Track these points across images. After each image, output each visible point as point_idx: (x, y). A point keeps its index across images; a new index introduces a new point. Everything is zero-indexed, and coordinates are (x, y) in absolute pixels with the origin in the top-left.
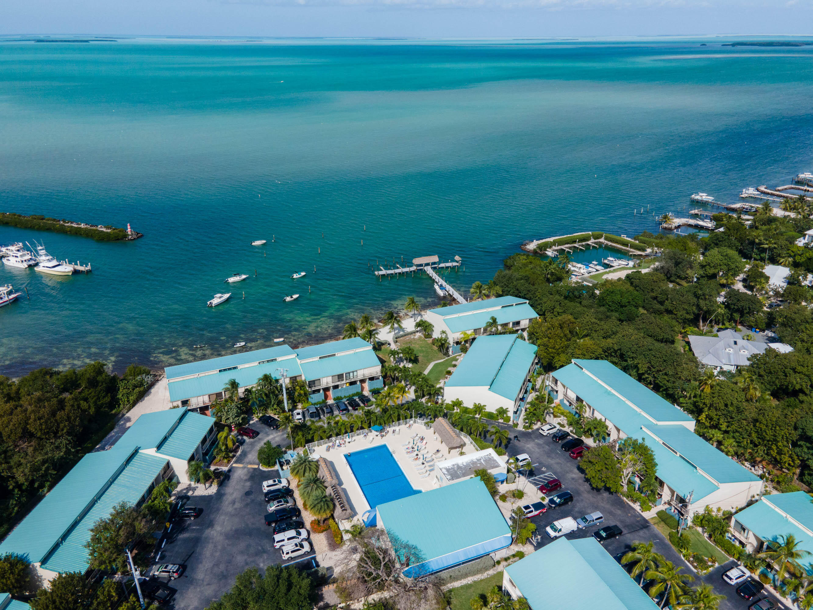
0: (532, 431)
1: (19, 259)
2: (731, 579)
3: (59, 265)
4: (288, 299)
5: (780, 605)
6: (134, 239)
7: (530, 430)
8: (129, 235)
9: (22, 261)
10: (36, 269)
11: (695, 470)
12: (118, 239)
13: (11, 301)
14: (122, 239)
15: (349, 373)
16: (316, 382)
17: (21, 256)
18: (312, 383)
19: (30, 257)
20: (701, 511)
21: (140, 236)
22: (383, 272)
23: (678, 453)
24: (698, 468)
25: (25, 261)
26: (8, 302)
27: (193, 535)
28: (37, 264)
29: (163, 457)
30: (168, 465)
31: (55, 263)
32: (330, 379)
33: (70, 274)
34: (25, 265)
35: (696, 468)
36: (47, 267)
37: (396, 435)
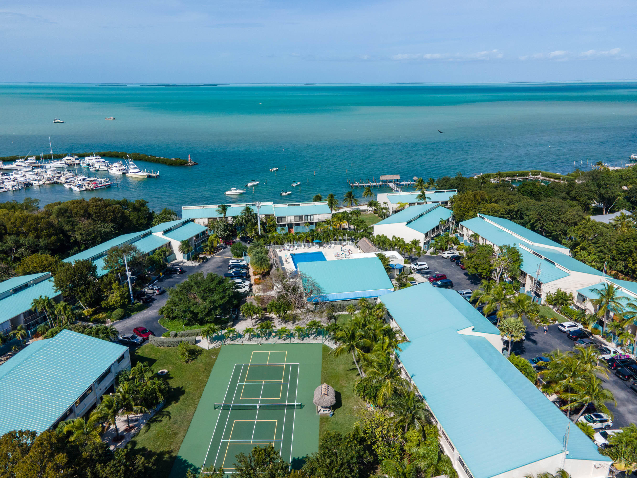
0: (437, 257)
1: (118, 168)
2: (564, 327)
3: (140, 172)
4: (284, 194)
5: (603, 345)
6: (192, 165)
7: (435, 255)
8: (188, 162)
9: (119, 170)
10: (126, 174)
11: (553, 266)
12: (181, 165)
13: (107, 186)
14: (184, 164)
15: (307, 216)
16: (283, 218)
17: (119, 166)
18: (280, 219)
19: (125, 168)
20: (553, 292)
21: (195, 164)
22: (357, 184)
23: (543, 257)
24: (555, 264)
25: (121, 170)
26: (104, 187)
27: (176, 280)
28: (128, 172)
29: (167, 238)
30: (170, 243)
31: (138, 170)
32: (293, 218)
33: (146, 177)
34: (121, 173)
35: (553, 263)
36: (133, 173)
37: (331, 249)
